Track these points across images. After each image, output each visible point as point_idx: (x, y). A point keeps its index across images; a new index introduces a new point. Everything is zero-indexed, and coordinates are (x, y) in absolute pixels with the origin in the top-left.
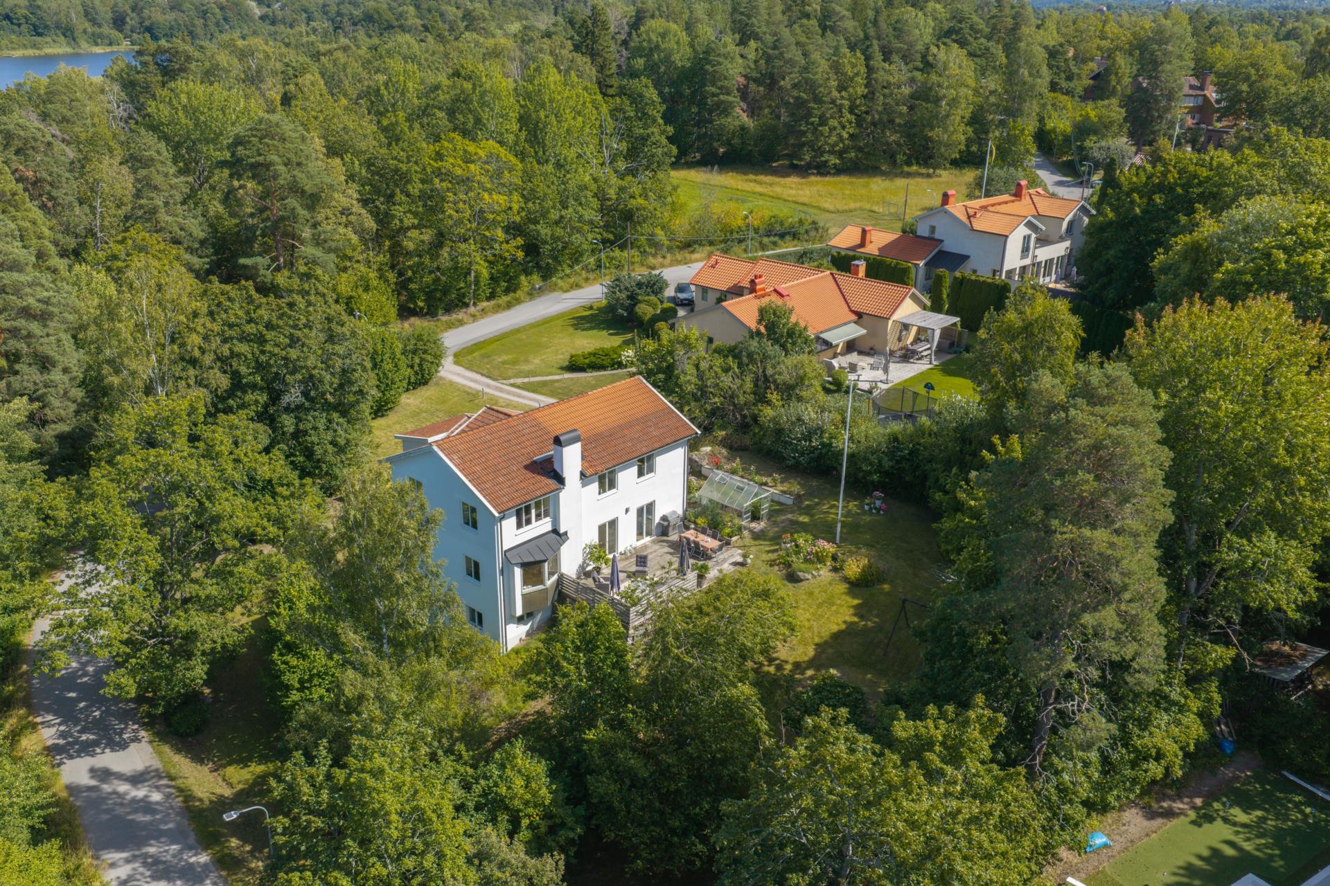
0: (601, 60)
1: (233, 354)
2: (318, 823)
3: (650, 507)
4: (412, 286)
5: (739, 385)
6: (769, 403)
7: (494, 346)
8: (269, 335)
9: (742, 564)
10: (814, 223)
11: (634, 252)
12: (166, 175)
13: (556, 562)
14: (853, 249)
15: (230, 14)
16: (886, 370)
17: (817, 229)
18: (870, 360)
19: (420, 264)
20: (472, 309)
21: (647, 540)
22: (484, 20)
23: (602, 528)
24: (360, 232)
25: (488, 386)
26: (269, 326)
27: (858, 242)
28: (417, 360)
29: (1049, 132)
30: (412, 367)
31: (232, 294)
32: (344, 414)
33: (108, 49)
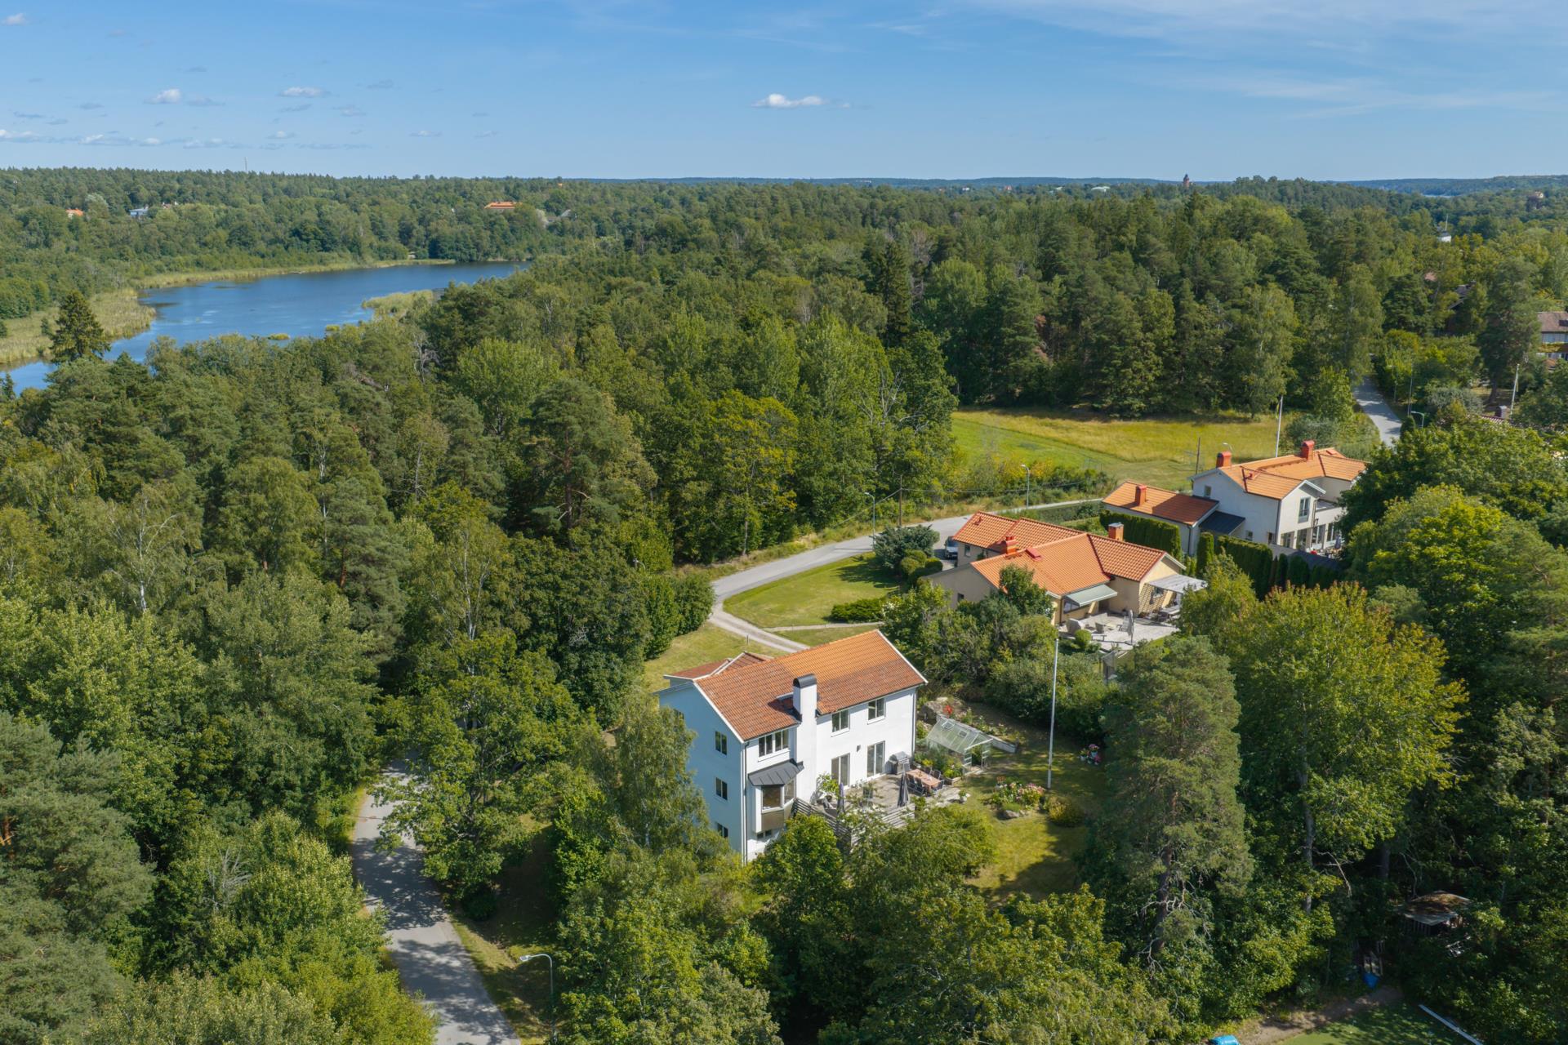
0: (894, 298)
1: (534, 599)
2: (592, 957)
3: (880, 747)
4: (688, 535)
5: (976, 641)
6: (1001, 659)
7: (763, 594)
8: (564, 584)
9: (960, 802)
10: (1102, 474)
11: (911, 503)
12: (477, 435)
13: (792, 785)
14: (1127, 507)
15: (518, 225)
16: (1130, 630)
17: (1105, 481)
18: (1120, 621)
19: (696, 514)
20: (744, 558)
21: (876, 776)
22: (778, 255)
23: (835, 762)
24: (643, 483)
25: (754, 633)
26: (565, 576)
27: (1132, 499)
28: (689, 607)
29: (1389, 372)
30: (684, 613)
31: (535, 548)
32: (621, 655)
33: (393, 264)
